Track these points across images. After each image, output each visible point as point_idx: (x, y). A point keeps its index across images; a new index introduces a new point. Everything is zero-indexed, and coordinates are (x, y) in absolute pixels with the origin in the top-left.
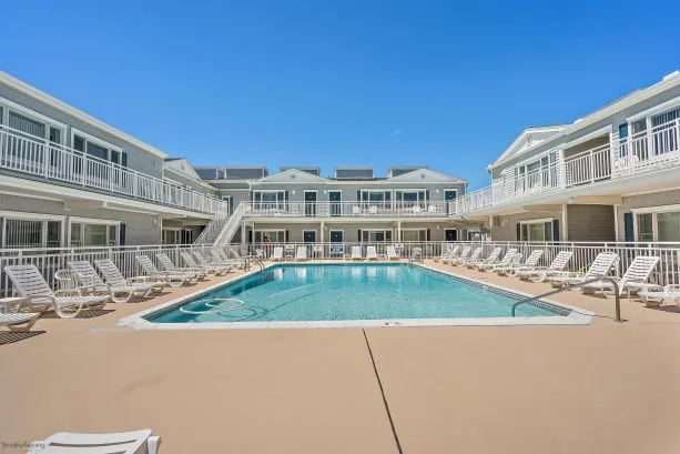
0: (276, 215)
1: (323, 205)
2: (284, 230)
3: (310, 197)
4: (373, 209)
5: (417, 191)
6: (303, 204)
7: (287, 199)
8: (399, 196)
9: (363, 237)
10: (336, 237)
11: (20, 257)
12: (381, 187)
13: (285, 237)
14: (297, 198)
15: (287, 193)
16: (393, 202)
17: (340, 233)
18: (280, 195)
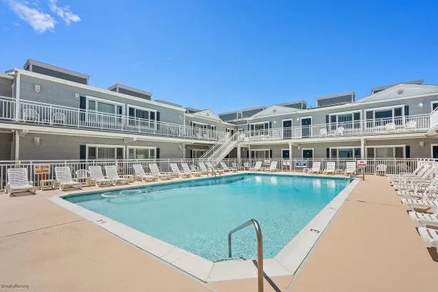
0: (263, 140)
1: (297, 130)
2: (269, 150)
3: (287, 124)
4: (340, 130)
5: (392, 108)
6: (282, 130)
7: (270, 127)
8: (369, 115)
9: (331, 153)
10: (308, 154)
11: (66, 164)
12: (351, 109)
13: (269, 154)
14: (278, 126)
15: (270, 123)
16: (363, 121)
17: (310, 152)
18: (266, 125)
